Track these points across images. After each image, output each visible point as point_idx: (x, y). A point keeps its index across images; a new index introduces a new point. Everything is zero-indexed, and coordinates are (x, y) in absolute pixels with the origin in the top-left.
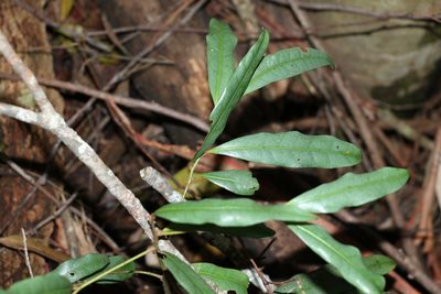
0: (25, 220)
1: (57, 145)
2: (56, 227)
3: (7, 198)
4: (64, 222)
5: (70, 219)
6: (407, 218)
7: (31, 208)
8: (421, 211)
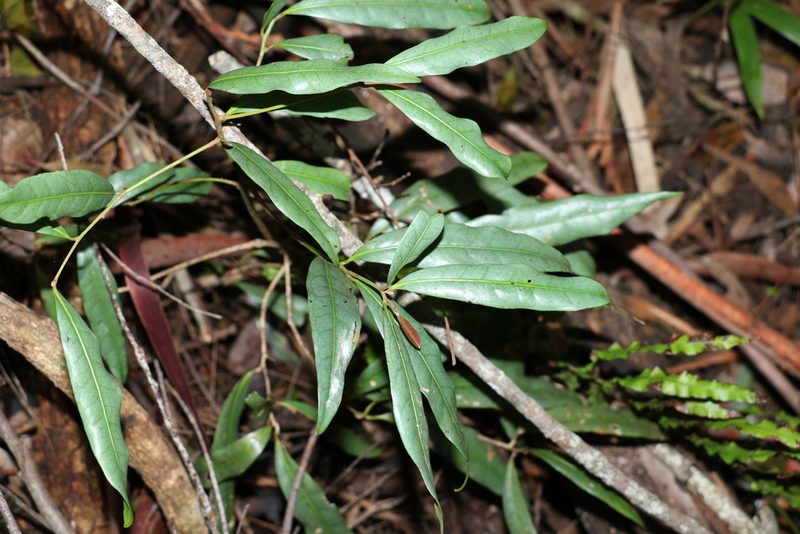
0: (76, 142)
1: (109, 41)
2: (119, 151)
3: (52, 115)
4: (128, 142)
5: (134, 139)
6: (578, 124)
7: (83, 125)
8: (594, 114)
